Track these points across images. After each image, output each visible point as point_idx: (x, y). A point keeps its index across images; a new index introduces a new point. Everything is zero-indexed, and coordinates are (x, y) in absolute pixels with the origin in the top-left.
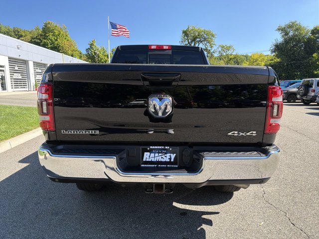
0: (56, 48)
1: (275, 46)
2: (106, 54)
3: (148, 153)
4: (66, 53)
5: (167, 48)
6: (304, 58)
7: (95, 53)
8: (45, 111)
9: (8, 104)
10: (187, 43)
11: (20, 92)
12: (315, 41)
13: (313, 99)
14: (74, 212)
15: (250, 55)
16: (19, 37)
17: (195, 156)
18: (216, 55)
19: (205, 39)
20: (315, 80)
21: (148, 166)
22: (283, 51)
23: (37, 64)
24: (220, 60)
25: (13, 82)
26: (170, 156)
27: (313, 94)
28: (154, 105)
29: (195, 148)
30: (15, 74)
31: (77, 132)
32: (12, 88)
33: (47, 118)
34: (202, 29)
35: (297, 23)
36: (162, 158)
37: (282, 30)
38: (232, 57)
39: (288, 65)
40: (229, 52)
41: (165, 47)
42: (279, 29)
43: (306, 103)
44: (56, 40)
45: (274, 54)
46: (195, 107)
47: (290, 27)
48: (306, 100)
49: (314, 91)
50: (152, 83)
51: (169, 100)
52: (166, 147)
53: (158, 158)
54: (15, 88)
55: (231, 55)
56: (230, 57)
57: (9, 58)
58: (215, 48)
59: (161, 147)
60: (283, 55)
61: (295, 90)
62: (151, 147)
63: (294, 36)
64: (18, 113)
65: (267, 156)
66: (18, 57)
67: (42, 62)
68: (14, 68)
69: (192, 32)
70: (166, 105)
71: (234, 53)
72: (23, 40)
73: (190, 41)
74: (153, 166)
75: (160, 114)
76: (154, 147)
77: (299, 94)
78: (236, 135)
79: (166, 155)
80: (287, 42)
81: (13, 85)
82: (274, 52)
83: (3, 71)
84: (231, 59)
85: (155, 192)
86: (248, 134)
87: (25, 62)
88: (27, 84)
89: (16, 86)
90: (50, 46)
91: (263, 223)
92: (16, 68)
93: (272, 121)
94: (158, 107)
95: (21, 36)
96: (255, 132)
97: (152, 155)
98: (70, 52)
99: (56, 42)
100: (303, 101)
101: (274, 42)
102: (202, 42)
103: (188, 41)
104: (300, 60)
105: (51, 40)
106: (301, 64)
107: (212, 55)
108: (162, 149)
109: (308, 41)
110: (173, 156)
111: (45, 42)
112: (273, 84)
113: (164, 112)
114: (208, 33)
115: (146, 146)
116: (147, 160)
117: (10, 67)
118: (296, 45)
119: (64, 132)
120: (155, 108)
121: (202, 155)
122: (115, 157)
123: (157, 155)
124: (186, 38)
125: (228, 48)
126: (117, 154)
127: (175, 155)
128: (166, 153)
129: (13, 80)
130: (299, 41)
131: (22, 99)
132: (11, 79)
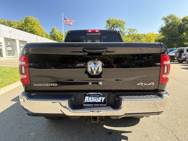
0: (32, 32)
1: (161, 28)
2: (62, 35)
3: (88, 97)
4: (38, 35)
5: (98, 31)
6: (178, 35)
7: (55, 34)
8: (23, 72)
9: (4, 66)
10: (109, 27)
11: (11, 58)
12: (184, 25)
13: (185, 60)
14: (43, 133)
15: (146, 34)
16: (11, 26)
17: (117, 99)
18: (126, 34)
19: (120, 25)
20: (185, 49)
21: (87, 105)
22: (166, 32)
23: (21, 42)
24: (129, 37)
25: (7, 52)
26: (102, 99)
27: (184, 57)
28: (91, 67)
29: (117, 93)
30: (8, 48)
31: (43, 85)
32: (6, 56)
33: (25, 76)
34: (118, 19)
35: (174, 15)
36: (96, 100)
37: (165, 19)
38: (136, 35)
39: (169, 39)
40: (134, 33)
41: (96, 31)
42: (163, 19)
43: (180, 62)
44: (33, 27)
45: (160, 33)
46: (115, 67)
47: (170, 17)
48: (180, 60)
49: (185, 55)
50: (90, 54)
51: (100, 64)
52: (99, 93)
53: (94, 100)
54: (8, 56)
55: (135, 34)
56: (135, 35)
57: (5, 38)
58: (125, 30)
59: (95, 93)
60: (166, 34)
61: (173, 54)
62: (89, 93)
63: (172, 22)
64: (9, 71)
65: (161, 97)
66: (10, 38)
67: (24, 40)
68: (8, 44)
69: (112, 21)
70: (98, 67)
71: (137, 33)
72: (13, 27)
73: (111, 26)
74: (91, 105)
75: (95, 73)
76: (91, 93)
77: (176, 57)
78: (142, 85)
79: (98, 98)
80: (168, 26)
81: (7, 54)
82: (161, 32)
83: (1, 46)
84: (135, 37)
85: (92, 122)
86: (149, 84)
87: (14, 40)
88: (15, 53)
89: (9, 55)
90: (29, 31)
91: (159, 138)
92: (9, 44)
93: (164, 76)
94: (93, 69)
95: (12, 25)
96: (153, 83)
97: (90, 98)
98: (40, 34)
99: (32, 29)
100: (179, 61)
101: (161, 27)
102: (118, 27)
103: (110, 26)
104: (176, 37)
105: (30, 27)
106: (176, 39)
107: (124, 34)
108: (96, 94)
109: (180, 26)
110: (103, 99)
111: (26, 28)
112: (164, 53)
113: (97, 72)
114: (122, 22)
115: (86, 92)
116: (87, 101)
117: (5, 44)
118: (173, 28)
119: (35, 85)
120: (91, 69)
121: (121, 98)
122: (67, 100)
123: (93, 98)
124: (108, 24)
125: (134, 30)
126: (68, 98)
127: (104, 98)
128: (99, 97)
129: (7, 51)
130: (175, 26)
131: (12, 62)
132: (6, 50)
